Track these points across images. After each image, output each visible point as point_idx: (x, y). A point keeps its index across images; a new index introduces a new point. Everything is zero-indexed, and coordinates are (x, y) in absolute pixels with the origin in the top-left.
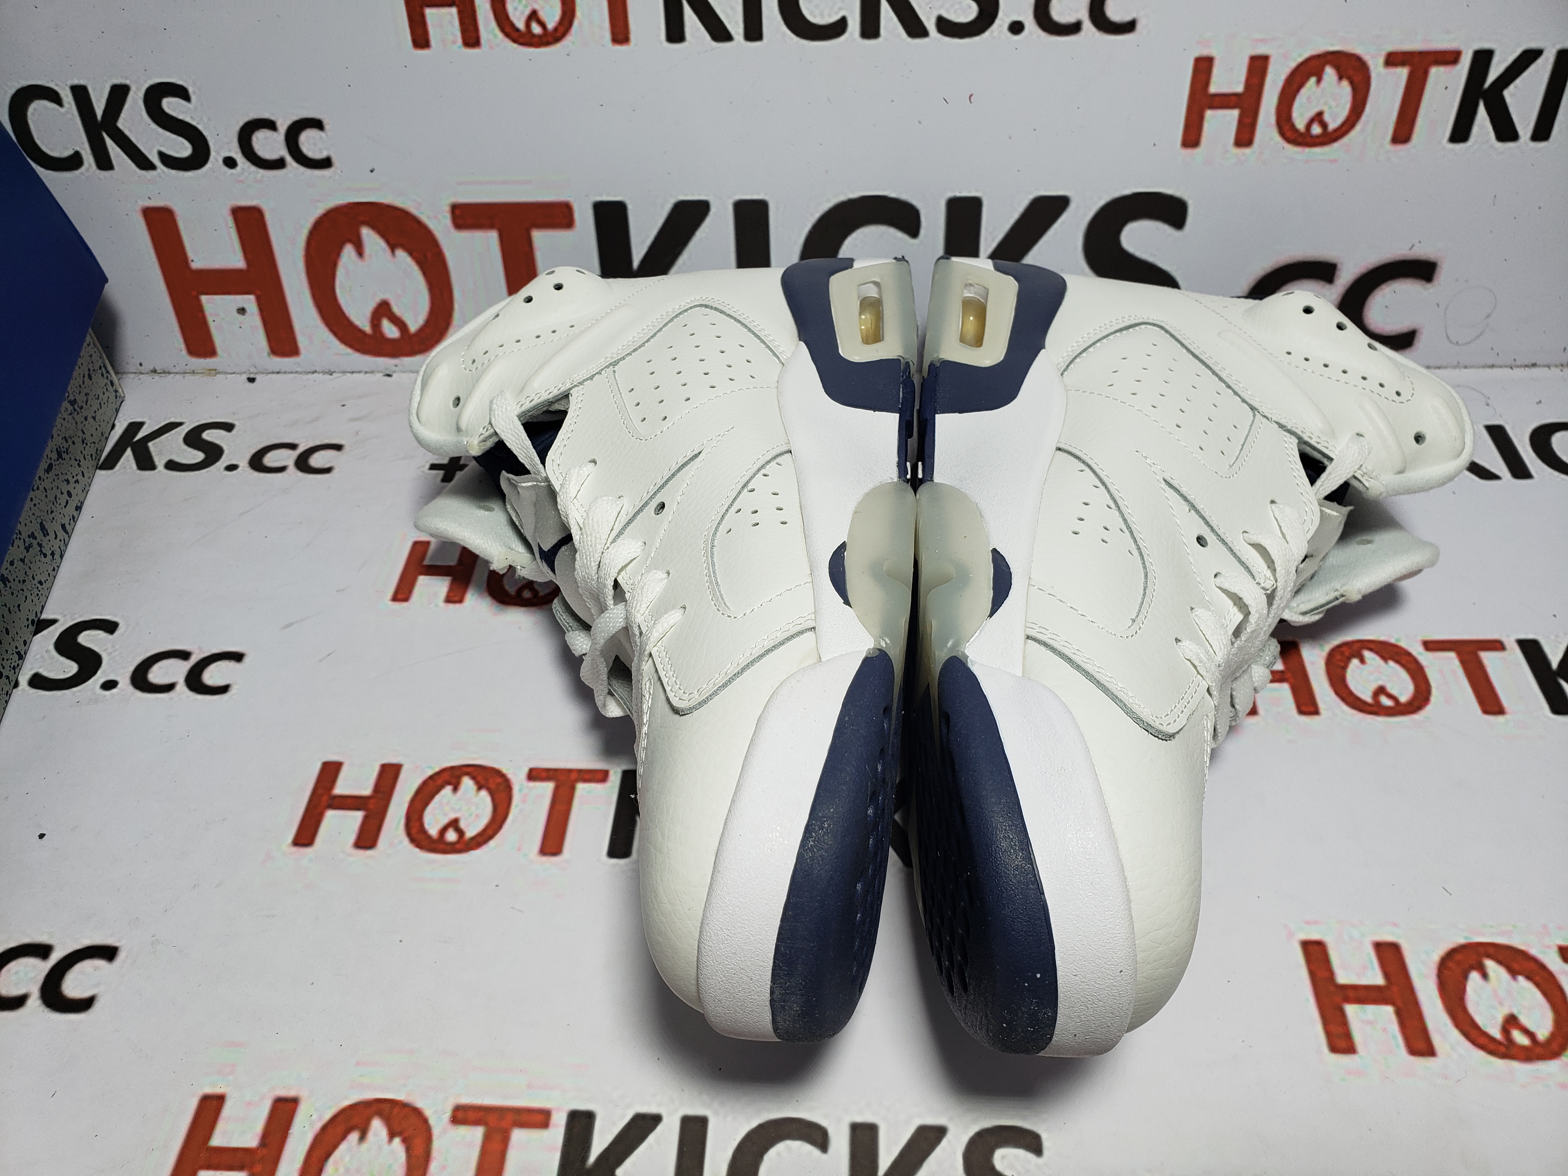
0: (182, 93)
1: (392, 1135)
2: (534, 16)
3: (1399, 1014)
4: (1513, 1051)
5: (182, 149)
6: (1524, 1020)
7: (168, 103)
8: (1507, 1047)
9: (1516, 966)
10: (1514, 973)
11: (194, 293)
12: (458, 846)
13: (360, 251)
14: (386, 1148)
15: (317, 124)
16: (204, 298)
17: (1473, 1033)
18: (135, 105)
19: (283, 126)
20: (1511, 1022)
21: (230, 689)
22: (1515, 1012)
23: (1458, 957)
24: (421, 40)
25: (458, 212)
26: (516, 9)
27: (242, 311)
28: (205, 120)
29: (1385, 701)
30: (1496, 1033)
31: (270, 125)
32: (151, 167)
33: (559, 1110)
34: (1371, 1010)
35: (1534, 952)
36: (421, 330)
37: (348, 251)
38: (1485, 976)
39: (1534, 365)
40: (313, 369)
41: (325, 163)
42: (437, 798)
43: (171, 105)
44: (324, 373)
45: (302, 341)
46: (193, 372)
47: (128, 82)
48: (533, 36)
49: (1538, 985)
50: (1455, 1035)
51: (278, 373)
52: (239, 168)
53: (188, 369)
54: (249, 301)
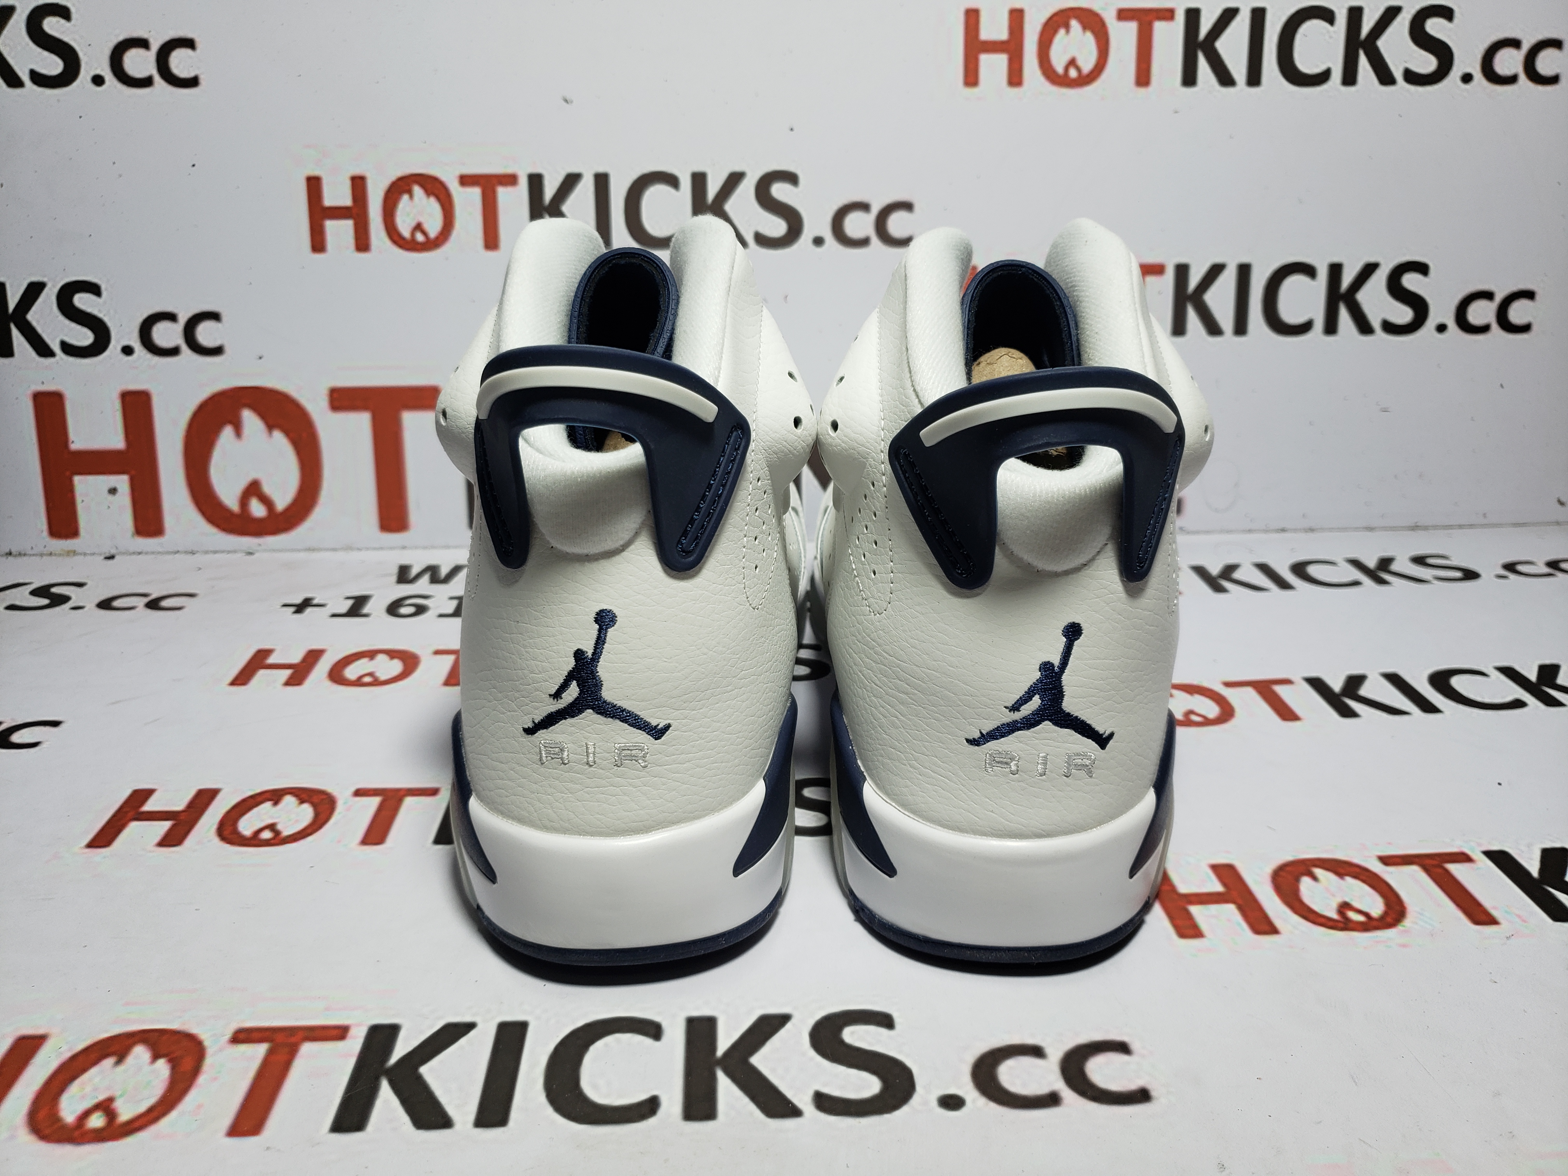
0: (94, 289)
1: (155, 1057)
2: (419, 227)
3: (1241, 909)
4: (1351, 925)
5: (84, 337)
6: (1356, 904)
7: (80, 298)
8: (1345, 923)
9: (1341, 871)
10: (1341, 875)
11: (68, 473)
12: (272, 841)
13: (238, 431)
14: (147, 1068)
15: (214, 316)
16: (77, 479)
17: (1311, 916)
18: (47, 301)
19: (183, 319)
20: (1345, 907)
21: (40, 744)
22: (1347, 900)
23: (1288, 869)
24: (318, 244)
25: (335, 395)
26: (404, 221)
27: (113, 491)
28: (112, 312)
29: (1194, 718)
30: (1334, 915)
31: (171, 317)
32: (51, 354)
33: (359, 1025)
34: (1214, 908)
35: (1357, 860)
36: (288, 509)
37: (228, 432)
38: (1315, 878)
39: (1283, 530)
40: (176, 549)
41: (217, 351)
42: (255, 811)
43: (82, 301)
44: (186, 552)
45: (169, 521)
46: (51, 554)
47: (45, 280)
48: (418, 243)
49: (1364, 881)
50: (1296, 919)
51: (140, 553)
52: (135, 356)
53: (45, 551)
54: (122, 482)
